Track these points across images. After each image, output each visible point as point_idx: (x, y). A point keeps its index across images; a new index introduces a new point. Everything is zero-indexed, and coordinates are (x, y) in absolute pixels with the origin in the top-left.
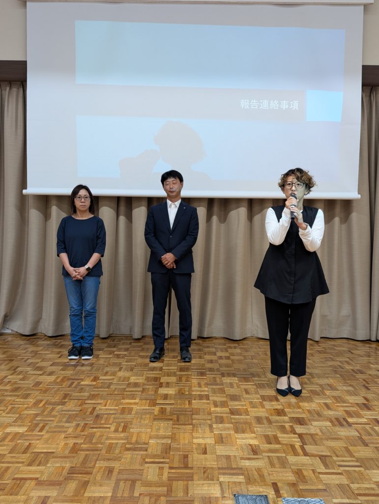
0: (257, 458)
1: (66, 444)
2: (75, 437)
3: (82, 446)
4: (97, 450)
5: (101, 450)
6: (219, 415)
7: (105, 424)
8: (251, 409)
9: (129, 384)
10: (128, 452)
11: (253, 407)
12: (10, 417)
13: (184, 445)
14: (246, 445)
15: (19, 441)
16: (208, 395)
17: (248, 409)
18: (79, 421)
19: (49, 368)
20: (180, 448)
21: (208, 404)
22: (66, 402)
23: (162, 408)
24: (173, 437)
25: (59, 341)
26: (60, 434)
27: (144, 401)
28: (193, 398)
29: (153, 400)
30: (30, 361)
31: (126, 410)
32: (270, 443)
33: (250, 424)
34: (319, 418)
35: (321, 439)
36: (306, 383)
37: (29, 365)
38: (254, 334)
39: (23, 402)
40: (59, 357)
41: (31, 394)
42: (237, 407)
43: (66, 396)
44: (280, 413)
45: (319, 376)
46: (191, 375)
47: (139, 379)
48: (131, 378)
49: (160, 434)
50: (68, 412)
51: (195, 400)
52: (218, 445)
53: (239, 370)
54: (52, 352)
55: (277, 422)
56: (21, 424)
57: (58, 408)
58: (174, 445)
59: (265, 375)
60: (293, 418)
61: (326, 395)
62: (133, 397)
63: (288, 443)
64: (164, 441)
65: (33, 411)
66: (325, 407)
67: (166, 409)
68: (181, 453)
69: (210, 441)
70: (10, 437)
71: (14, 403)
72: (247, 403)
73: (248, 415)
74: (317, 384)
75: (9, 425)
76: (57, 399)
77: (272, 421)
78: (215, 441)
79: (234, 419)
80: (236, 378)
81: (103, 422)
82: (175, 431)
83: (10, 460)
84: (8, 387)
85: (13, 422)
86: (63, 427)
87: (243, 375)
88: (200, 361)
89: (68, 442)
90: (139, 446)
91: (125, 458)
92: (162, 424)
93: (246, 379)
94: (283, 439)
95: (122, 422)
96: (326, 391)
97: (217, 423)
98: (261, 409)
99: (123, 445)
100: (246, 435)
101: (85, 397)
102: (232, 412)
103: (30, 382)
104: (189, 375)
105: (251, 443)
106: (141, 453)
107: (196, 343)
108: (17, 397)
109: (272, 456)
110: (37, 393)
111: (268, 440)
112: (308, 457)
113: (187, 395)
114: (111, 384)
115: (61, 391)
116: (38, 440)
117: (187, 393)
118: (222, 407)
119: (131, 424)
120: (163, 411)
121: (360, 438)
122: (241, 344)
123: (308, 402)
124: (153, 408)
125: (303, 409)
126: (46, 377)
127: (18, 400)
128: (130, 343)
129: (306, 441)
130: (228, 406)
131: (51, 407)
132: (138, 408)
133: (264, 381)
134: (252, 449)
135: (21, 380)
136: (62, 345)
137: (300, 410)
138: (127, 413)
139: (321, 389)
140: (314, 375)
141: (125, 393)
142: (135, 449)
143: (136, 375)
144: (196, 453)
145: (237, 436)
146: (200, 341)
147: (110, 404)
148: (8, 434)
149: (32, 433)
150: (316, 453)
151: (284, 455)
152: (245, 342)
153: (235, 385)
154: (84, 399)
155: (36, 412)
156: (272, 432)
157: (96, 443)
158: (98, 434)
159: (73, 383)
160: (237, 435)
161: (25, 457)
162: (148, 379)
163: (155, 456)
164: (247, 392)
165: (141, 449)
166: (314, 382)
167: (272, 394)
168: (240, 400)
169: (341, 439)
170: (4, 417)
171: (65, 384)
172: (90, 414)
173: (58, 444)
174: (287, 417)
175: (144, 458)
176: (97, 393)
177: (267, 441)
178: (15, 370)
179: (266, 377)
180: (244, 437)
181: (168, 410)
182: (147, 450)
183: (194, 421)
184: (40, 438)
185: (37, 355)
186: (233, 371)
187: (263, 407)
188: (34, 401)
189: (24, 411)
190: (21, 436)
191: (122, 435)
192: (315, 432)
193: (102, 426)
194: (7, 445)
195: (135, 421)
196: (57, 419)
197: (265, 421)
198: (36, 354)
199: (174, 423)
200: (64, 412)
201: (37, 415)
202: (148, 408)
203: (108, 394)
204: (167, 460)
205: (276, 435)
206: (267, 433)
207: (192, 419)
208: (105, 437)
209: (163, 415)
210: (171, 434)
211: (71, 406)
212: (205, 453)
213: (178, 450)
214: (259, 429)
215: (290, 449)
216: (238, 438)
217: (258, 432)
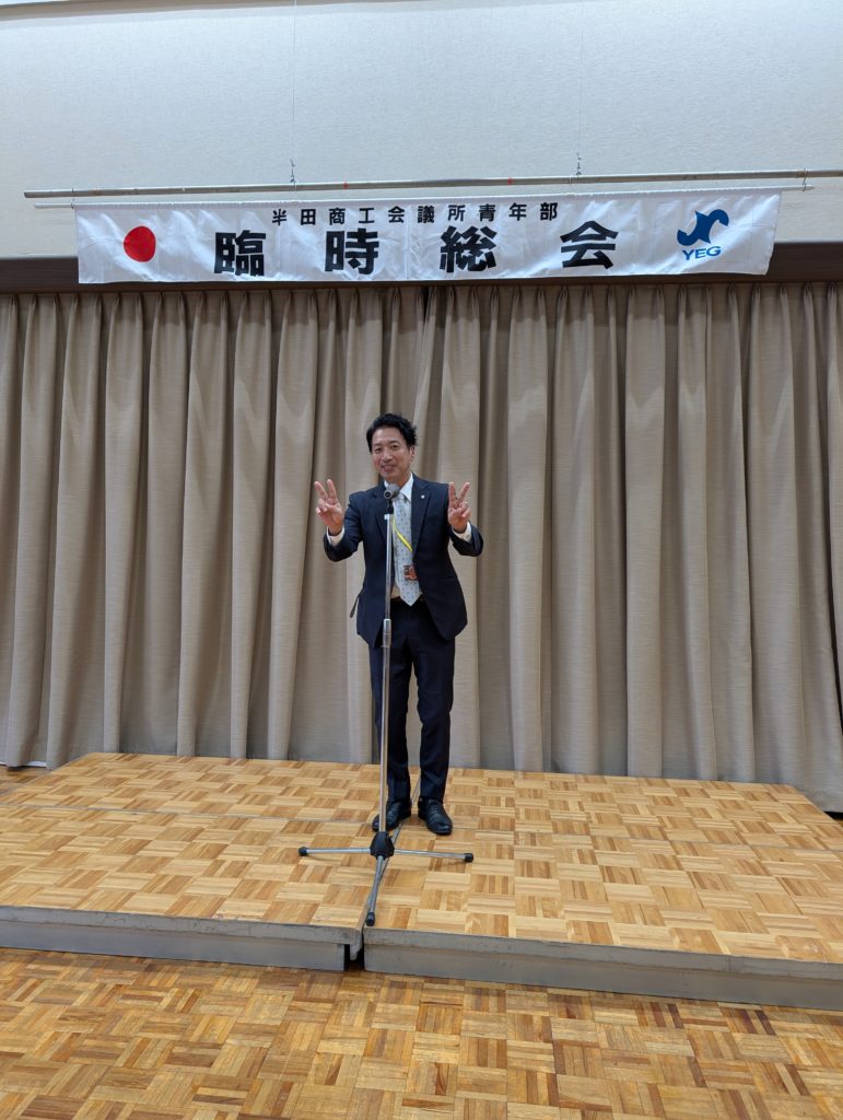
0: (441, 1104)
4: (111, 1057)
6: (400, 979)
7: (157, 989)
14: (428, 1063)
20: (284, 1063)
24: (279, 1033)
32: (484, 1064)
33: (456, 1008)
34: (615, 1002)
35: (603, 1059)
49: (258, 1022)
52: (368, 1063)
55: (519, 1005)
60: (557, 996)
63: (525, 1066)
64: (258, 1042)
68: (281, 1077)
69: (355, 1049)
73: (461, 983)
77: (508, 1002)
79: (428, 992)
81: (154, 983)
82: (292, 1016)
94: (517, 1055)
95: (192, 986)
97: (387, 1002)
100: (441, 1036)
105: (441, 1060)
106: (198, 1070)
109: (474, 1099)
111: (484, 1054)
112: (556, 1109)
119: (208, 993)
121: (693, 1063)
129: (567, 1061)
134: (439, 1075)
142: (188, 1060)
145: (417, 1040)
150: (578, 1097)
151: (504, 1099)
156: (498, 1032)
160: (418, 1037)
163: (221, 1082)
169: (646, 1061)
174: (543, 995)
175: (197, 1084)
177: (478, 1057)
180: (432, 1042)
182: (210, 1065)
183: (340, 993)
191: (179, 1020)
192: (594, 1040)
193: (148, 993)
195: (218, 985)
197: (492, 1003)
205: (505, 1041)
206: (487, 1036)
212: (334, 1080)
213: (278, 1067)
214: (472, 1023)
215: (523, 1082)
216: (418, 1044)
217: (467, 1030)
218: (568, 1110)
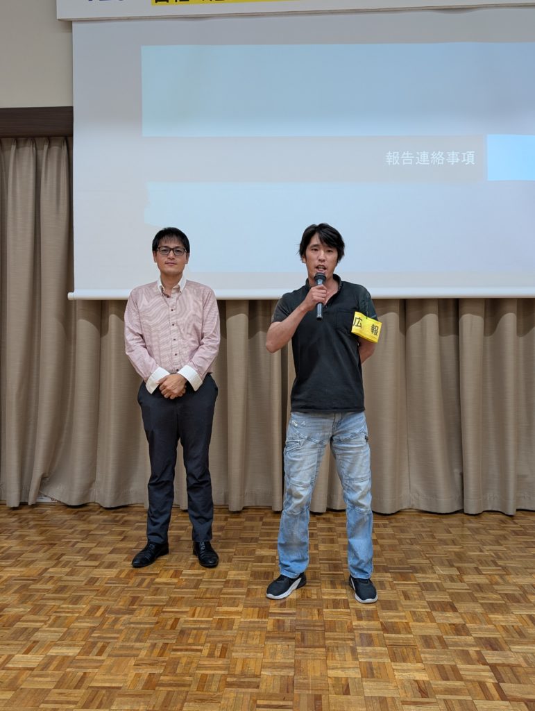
0: (428, 703)
1: (138, 675)
2: (150, 664)
3: (162, 678)
4: (184, 685)
5: (190, 685)
6: (365, 632)
7: (194, 644)
8: (414, 624)
9: (227, 582)
10: (230, 689)
11: (417, 621)
12: (55, 632)
13: (315, 678)
14: (409, 681)
15: (68, 670)
16: (348, 600)
17: (410, 624)
18: (156, 639)
19: (109, 556)
20: (308, 684)
21: (348, 614)
22: (135, 610)
23: (278, 620)
24: (297, 667)
25: (121, 515)
26: (129, 658)
27: (250, 610)
28: (325, 606)
29: (263, 608)
30: (79, 546)
31: (225, 623)
32: (447, 679)
33: (414, 648)
34: (522, 640)
35: (527, 673)
36: (497, 584)
37: (79, 552)
38: (413, 505)
39: (73, 609)
40: (122, 540)
41: (84, 596)
42: (393, 620)
43: (134, 600)
44: (459, 630)
45: (517, 572)
46: (319, 568)
47: (242, 574)
48: (230, 573)
49: (278, 661)
50: (138, 626)
51: (327, 608)
52: (366, 681)
53: (392, 560)
54: (111, 533)
55: (456, 644)
56: (70, 643)
57: (123, 618)
58: (299, 679)
59: (433, 568)
60: (480, 638)
61: (531, 602)
62: (234, 603)
63: (475, 679)
64: (284, 672)
65: (88, 622)
66: (530, 622)
67: (283, 621)
68: (310, 692)
69: (354, 674)
70: (55, 663)
71: (58, 610)
72: (408, 614)
73: (410, 633)
74: (515, 584)
75: (52, 644)
76: (121, 604)
77: (447, 642)
78: (362, 674)
79: (389, 639)
80: (389, 575)
81: (191, 641)
82: (300, 657)
83: (57, 698)
84: (50, 586)
85: (59, 640)
86: (132, 648)
87: (399, 568)
88: (332, 547)
89: (140, 671)
90: (246, 680)
91: (226, 699)
92: (279, 646)
93: (405, 577)
94: (467, 673)
95: (219, 642)
96: (529, 597)
97: (362, 645)
98: (430, 624)
99: (223, 678)
100: (409, 664)
101: (163, 601)
102: (386, 628)
103: (80, 579)
104: (316, 568)
105: (417, 678)
106: (250, 690)
107: (324, 519)
108: (62, 602)
109: (450, 700)
110: (92, 595)
111: (445, 673)
112: (507, 703)
113: (315, 600)
114: (199, 582)
115: (128, 592)
116: (97, 668)
117: (315, 597)
118: (369, 620)
119: (233, 645)
120: (279, 625)
122: (393, 521)
123: (502, 614)
124: (264, 620)
125: (495, 626)
126: (103, 570)
127: (64, 606)
128: (226, 519)
129: (503, 676)
130: (378, 618)
131: (113, 616)
132: (242, 620)
133: (432, 579)
134: (419, 687)
135: (67, 575)
136: (126, 521)
137: (490, 626)
138: (225, 627)
139: (521, 593)
140: (510, 569)
141: (221, 596)
142: (240, 685)
143: (237, 568)
144: (333, 692)
145: (394, 667)
146: (330, 516)
147: (199, 613)
148: (52, 658)
149: (87, 657)
150: (519, 695)
151: (469, 698)
152: (399, 517)
153: (387, 585)
154: (161, 605)
155: (92, 625)
156: (449, 660)
157: (183, 675)
158: (184, 661)
159: (143, 580)
160: (394, 665)
161: (79, 694)
162: (255, 575)
163: (270, 696)
164: (407, 597)
165: (249, 685)
166: (510, 581)
167: (446, 600)
168: (397, 610)
170: (45, 631)
171: (132, 582)
172: (171, 629)
173: (126, 675)
174: (471, 638)
175: (255, 698)
176: (180, 596)
177: (441, 675)
178: (58, 559)
179: (435, 573)
180: (405, 668)
181: (287, 624)
182: (258, 687)
183: (327, 642)
184: (98, 664)
185: (91, 537)
186: (383, 562)
187: (433, 620)
188: (88, 607)
189: (73, 623)
190: (71, 663)
191: (220, 662)
192: (516, 663)
193: (189, 647)
194: (53, 676)
195: (238, 640)
196: (122, 637)
197: (437, 644)
198: (88, 535)
199: (297, 644)
200: (132, 625)
201: (93, 629)
202: (257, 620)
203: (195, 598)
204: (290, 703)
206: (442, 663)
207: (325, 639)
208: (194, 665)
209: (280, 632)
210: (293, 661)
211: (143, 615)
212: (347, 692)
213: (305, 686)
214: (428, 656)
215: (479, 688)
216: (396, 669)
217: (426, 660)
218: (515, 703)
